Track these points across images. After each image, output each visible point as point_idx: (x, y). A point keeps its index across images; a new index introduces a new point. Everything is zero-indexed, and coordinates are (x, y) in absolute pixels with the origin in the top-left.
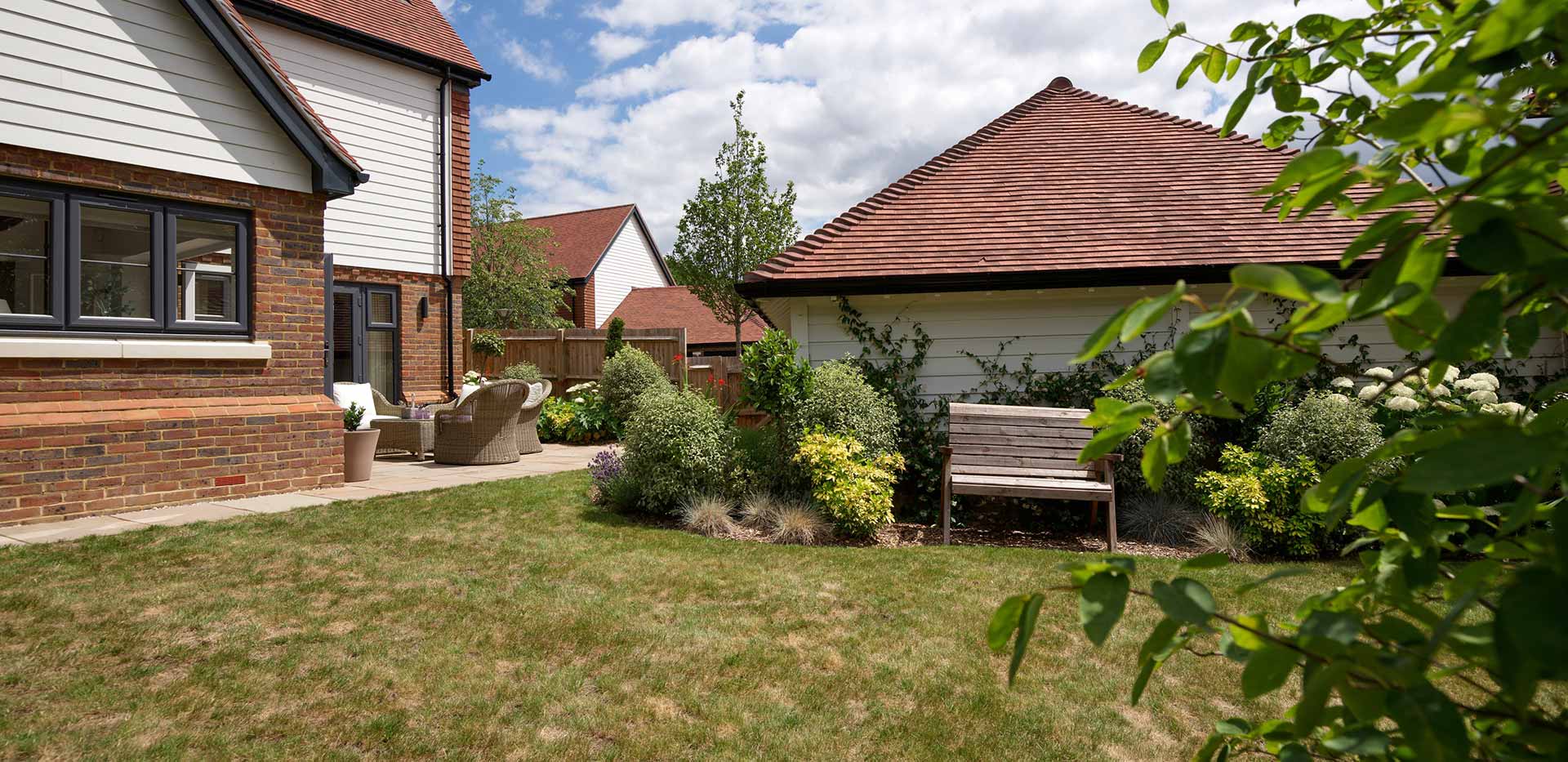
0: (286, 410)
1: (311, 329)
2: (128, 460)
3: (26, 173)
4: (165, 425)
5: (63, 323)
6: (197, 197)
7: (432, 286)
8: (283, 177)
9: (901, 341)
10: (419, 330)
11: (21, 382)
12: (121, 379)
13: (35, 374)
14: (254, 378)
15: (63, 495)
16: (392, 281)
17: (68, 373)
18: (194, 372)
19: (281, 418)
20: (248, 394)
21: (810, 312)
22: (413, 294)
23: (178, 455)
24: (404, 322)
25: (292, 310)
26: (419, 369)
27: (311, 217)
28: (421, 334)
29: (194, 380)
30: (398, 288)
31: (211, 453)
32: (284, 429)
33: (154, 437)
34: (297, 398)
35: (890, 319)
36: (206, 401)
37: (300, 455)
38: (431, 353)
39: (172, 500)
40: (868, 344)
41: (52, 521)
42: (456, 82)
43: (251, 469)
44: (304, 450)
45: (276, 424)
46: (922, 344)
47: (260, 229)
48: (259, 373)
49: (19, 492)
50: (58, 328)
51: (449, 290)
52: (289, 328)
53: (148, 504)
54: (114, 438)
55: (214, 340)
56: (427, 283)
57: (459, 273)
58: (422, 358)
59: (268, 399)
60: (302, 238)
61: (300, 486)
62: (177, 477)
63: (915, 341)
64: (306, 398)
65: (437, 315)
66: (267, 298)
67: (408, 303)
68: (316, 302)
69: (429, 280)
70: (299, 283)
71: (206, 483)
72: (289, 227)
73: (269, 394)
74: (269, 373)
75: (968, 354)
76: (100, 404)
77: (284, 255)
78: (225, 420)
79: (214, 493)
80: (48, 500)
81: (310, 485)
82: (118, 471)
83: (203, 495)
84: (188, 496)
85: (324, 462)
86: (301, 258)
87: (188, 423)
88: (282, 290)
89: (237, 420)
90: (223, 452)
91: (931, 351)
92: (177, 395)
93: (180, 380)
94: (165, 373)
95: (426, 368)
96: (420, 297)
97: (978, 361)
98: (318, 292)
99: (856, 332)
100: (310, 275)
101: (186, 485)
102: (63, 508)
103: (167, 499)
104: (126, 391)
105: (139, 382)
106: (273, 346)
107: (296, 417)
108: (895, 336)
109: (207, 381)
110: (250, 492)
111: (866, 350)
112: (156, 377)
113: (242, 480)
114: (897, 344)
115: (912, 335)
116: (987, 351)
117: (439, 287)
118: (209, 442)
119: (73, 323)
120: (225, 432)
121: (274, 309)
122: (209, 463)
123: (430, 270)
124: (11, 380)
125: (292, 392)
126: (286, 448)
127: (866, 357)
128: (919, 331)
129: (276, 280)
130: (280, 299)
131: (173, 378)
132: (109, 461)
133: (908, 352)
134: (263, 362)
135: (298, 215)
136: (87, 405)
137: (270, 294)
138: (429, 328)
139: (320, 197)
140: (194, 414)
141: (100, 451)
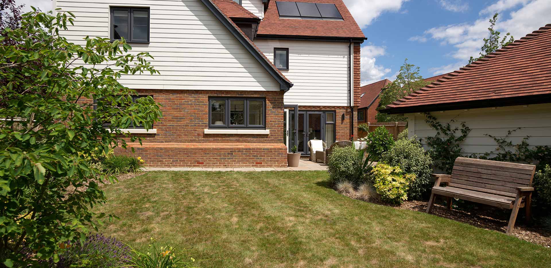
0: (272, 147)
1: (280, 126)
2: (238, 156)
3: (220, 95)
4: (245, 149)
5: (227, 126)
6: (253, 96)
7: (347, 110)
8: (272, 87)
9: (456, 130)
10: (342, 124)
11: (220, 139)
12: (238, 138)
13: (222, 137)
14: (266, 139)
15: (226, 162)
16: (333, 109)
17: (228, 137)
18: (252, 137)
19: (271, 149)
20: (264, 143)
21: (416, 119)
22: (340, 113)
23: (247, 156)
24: (337, 121)
25: (275, 121)
26: (342, 136)
27: (280, 97)
28: (343, 125)
29: (252, 139)
30: (335, 111)
31: (255, 156)
32: (272, 152)
33: (243, 152)
34: (276, 144)
35: (449, 121)
36: (255, 144)
37: (276, 158)
38: (346, 131)
39: (246, 166)
40: (440, 131)
41: (224, 168)
42: (355, 43)
43: (264, 161)
44: (277, 157)
45: (270, 150)
46: (466, 131)
47: (267, 102)
48: (267, 137)
49: (219, 161)
50: (226, 127)
51: (352, 111)
52: (274, 126)
53: (242, 166)
54: (235, 151)
55: (257, 129)
56: (345, 109)
57: (356, 105)
58: (343, 133)
59: (269, 144)
60: (278, 103)
61: (276, 166)
62: (247, 161)
63: (462, 130)
64: (278, 144)
65: (348, 119)
66: (269, 119)
67: (338, 116)
68: (281, 119)
69: (345, 108)
70: (277, 114)
71: (253, 163)
72: (275, 100)
73: (269, 143)
74: (269, 138)
75: (490, 136)
76: (233, 144)
77: (273, 108)
78: (257, 149)
79: (255, 166)
80: (223, 163)
81: (278, 166)
82: (236, 159)
83: (253, 166)
84: (250, 166)
85: (282, 161)
86: (278, 108)
87: (250, 149)
88: (273, 117)
89: (260, 149)
90: (257, 156)
91: (470, 134)
92: (248, 142)
93: (249, 139)
94: (246, 137)
95: (344, 136)
96: (342, 113)
97: (495, 139)
98: (282, 117)
99: (434, 126)
100: (280, 112)
101: (249, 163)
102: (226, 165)
103: (245, 166)
104: (238, 141)
105: (241, 139)
106: (270, 131)
107: (275, 149)
108: (453, 128)
109: (255, 139)
110: (263, 166)
111: (438, 133)
112: (244, 138)
113: (261, 163)
114: (453, 131)
115: (460, 127)
116: (501, 134)
117: (349, 110)
118: (254, 154)
119: (229, 126)
120: (258, 152)
121: (271, 121)
122: (254, 158)
123: (346, 105)
124: (218, 138)
125: (275, 142)
126: (272, 156)
127: (439, 136)
128: (464, 126)
129: (271, 114)
130: (272, 119)
131: (248, 138)
132: (234, 156)
133: (458, 134)
134: (268, 135)
135: (277, 97)
136: (231, 144)
137: (270, 118)
138: (346, 123)
139: (282, 92)
140: (251, 147)
141: (232, 154)
